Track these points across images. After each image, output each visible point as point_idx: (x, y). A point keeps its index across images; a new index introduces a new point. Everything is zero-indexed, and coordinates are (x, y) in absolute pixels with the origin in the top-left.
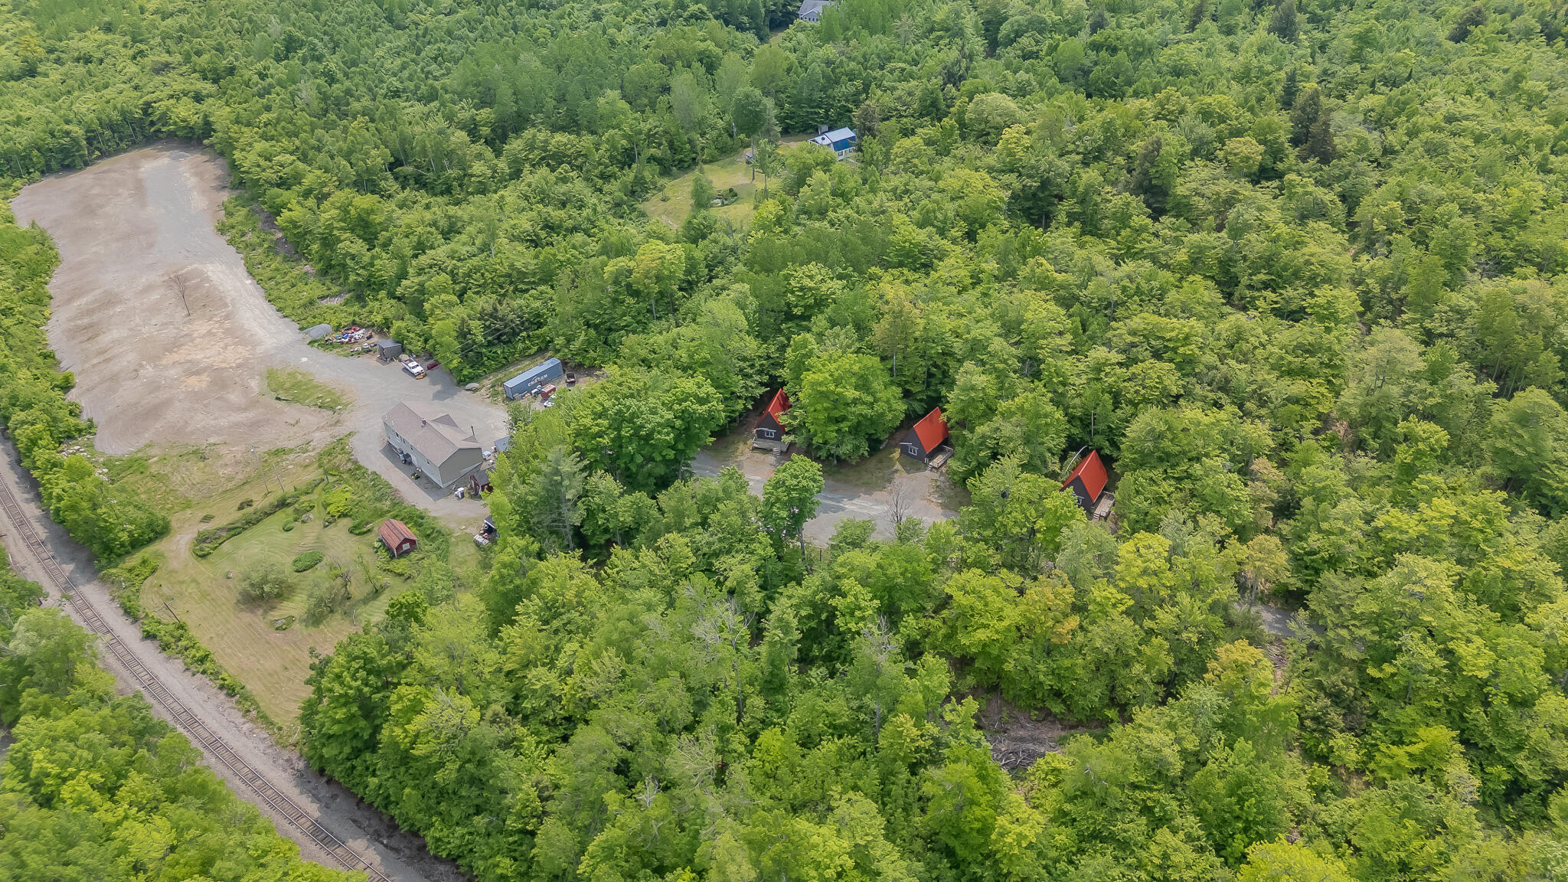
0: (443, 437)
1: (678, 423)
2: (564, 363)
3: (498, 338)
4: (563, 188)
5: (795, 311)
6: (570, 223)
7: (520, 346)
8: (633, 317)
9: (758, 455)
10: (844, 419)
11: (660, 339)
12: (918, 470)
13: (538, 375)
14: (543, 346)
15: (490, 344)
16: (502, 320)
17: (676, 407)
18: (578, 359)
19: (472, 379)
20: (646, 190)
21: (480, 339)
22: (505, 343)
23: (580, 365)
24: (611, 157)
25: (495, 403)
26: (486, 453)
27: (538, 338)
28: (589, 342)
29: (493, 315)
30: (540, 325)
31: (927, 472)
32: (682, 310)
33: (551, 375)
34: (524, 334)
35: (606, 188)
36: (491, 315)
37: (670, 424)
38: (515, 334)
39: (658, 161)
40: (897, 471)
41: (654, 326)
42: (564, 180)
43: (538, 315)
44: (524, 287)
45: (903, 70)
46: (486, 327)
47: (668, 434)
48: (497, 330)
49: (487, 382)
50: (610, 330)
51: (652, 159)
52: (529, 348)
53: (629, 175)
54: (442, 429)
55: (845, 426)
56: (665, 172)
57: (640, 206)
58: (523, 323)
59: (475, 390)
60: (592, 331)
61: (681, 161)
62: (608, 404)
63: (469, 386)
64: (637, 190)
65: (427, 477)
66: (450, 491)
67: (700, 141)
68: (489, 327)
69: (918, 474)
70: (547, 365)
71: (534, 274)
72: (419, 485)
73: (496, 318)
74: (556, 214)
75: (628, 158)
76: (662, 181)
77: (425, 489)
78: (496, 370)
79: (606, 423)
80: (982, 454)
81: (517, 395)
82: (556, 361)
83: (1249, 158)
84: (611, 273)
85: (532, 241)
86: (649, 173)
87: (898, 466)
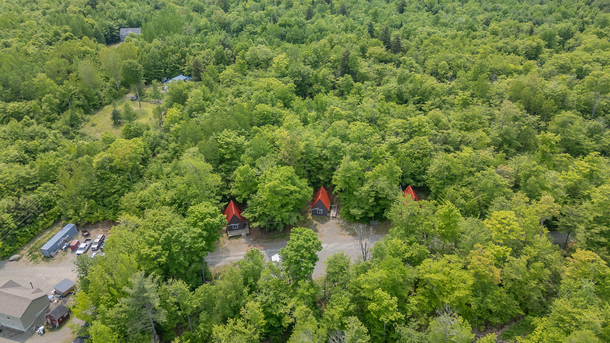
0: (15, 297)
1: (205, 233)
2: (77, 225)
3: (24, 222)
4: (28, 130)
5: (226, 157)
6: (42, 147)
7: (41, 223)
8: (120, 185)
9: (234, 241)
10: (287, 204)
11: (146, 192)
12: (326, 221)
13: (63, 237)
14: (56, 219)
15: (19, 227)
16: (24, 210)
17: (201, 224)
18: (87, 220)
19: (12, 253)
20: (80, 122)
21: (13, 225)
22: (31, 223)
23: (89, 223)
24: (51, 109)
25: (37, 263)
26: (50, 297)
27: (52, 215)
28: (91, 208)
29: (17, 208)
30: (50, 207)
31: (331, 221)
32: (146, 174)
33: (71, 235)
34: (42, 215)
35: (54, 126)
36: (16, 208)
37: (201, 236)
38: (35, 216)
39: (82, 106)
40: (316, 225)
41: (136, 186)
42: (28, 125)
43: (48, 201)
44: (31, 187)
45: (199, 46)
46: (15, 217)
47: (201, 242)
48: (23, 217)
49: (25, 251)
50: (104, 197)
51: (78, 106)
52: (46, 223)
53: (67, 116)
54: (11, 291)
55: (290, 207)
56: (87, 112)
57: (81, 131)
58: (39, 209)
59: (18, 259)
60: (92, 201)
61: (94, 105)
62: (156, 235)
63: (12, 258)
64: (74, 123)
65: (8, 329)
66: (31, 332)
67: (102, 94)
68: (16, 216)
69: (328, 223)
70: (67, 229)
71: (35, 177)
72: (4, 336)
73: (19, 209)
74: (32, 144)
75: (62, 108)
76: (87, 117)
77: (11, 337)
78: (28, 242)
79: (160, 247)
80: (370, 201)
81: (52, 254)
82: (70, 226)
83: (381, 54)
84: (98, 163)
85: (20, 161)
86: (79, 113)
87: (315, 222)
